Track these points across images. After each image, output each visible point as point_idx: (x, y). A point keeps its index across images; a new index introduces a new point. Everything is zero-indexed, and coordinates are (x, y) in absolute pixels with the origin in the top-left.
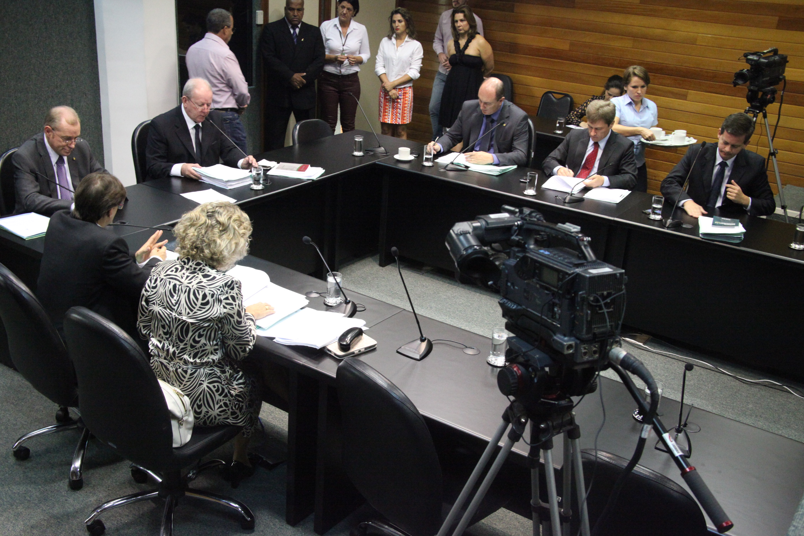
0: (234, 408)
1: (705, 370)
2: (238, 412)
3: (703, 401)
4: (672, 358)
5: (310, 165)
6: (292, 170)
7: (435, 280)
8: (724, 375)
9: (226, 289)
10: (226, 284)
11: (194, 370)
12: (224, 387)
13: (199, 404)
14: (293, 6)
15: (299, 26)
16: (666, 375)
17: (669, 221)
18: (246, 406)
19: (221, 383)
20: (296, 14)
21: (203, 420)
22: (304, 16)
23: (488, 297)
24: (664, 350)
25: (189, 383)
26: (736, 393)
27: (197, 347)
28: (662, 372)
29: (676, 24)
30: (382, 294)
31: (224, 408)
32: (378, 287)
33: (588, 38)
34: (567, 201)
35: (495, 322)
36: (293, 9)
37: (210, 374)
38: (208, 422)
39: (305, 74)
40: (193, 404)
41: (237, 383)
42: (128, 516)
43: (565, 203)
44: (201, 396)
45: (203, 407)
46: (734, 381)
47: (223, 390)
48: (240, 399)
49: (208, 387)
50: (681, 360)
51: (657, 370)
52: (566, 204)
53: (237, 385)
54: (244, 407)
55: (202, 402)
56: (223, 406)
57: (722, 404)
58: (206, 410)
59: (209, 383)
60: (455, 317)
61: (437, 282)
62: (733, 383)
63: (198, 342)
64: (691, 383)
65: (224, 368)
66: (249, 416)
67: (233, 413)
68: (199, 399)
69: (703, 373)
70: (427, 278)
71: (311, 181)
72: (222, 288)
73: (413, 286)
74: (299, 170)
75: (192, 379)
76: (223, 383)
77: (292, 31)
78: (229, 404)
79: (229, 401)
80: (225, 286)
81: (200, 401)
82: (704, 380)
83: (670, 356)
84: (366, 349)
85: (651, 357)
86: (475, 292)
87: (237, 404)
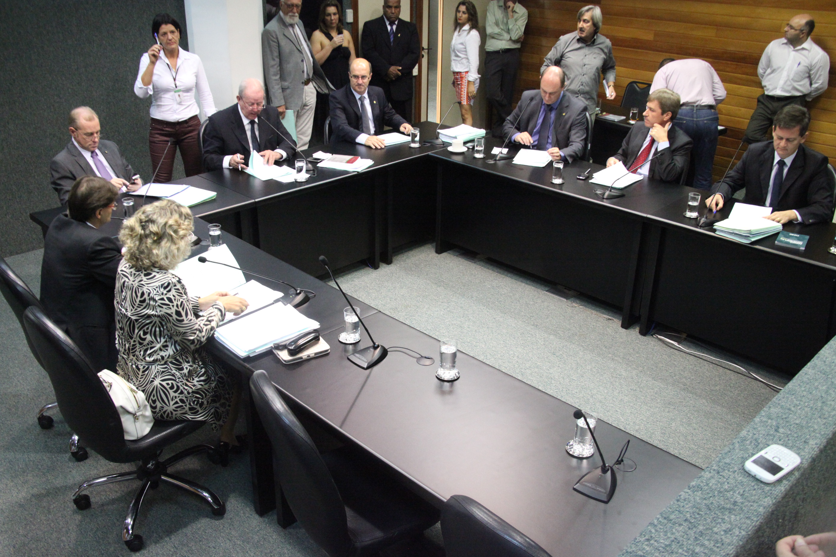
0: (192, 404)
1: (736, 375)
2: (198, 407)
3: (724, 409)
4: (704, 360)
5: (360, 158)
6: (341, 162)
7: (485, 269)
8: (755, 381)
9: (162, 290)
10: (162, 285)
11: (147, 366)
12: (179, 384)
13: (154, 399)
14: (391, 4)
15: (396, 23)
16: (692, 378)
17: (703, 220)
18: (208, 402)
19: (175, 381)
20: (393, 12)
21: (160, 414)
22: (401, 13)
23: (533, 288)
24: (699, 351)
25: (142, 380)
26: (763, 401)
27: (144, 344)
28: (689, 374)
29: (760, 11)
30: (428, 282)
31: (181, 404)
32: (427, 275)
33: (673, 28)
34: (605, 196)
35: (531, 315)
36: (390, 7)
37: (163, 372)
38: (165, 416)
39: (400, 68)
40: (148, 399)
41: (198, 380)
42: (117, 492)
43: (604, 198)
44: (154, 392)
45: (157, 403)
46: (764, 388)
47: (178, 387)
48: (198, 396)
49: (160, 384)
50: (714, 362)
51: (684, 372)
52: (605, 200)
53: (197, 381)
54: (205, 403)
55: (156, 397)
56: (179, 402)
57: (744, 413)
58: (161, 405)
59: (163, 380)
60: (492, 308)
61: (487, 270)
62: (763, 391)
63: (144, 339)
64: (717, 388)
65: (181, 365)
66: (213, 411)
67: (191, 409)
68: (152, 395)
69: (732, 377)
70: (478, 267)
71: (356, 173)
72: (158, 289)
73: (461, 274)
74: (349, 162)
75: (144, 376)
76: (177, 380)
77: (389, 28)
78: (186, 401)
79: (186, 397)
80: (162, 287)
81: (154, 396)
82: (732, 385)
83: (703, 358)
84: (316, 354)
85: (683, 358)
86: (522, 282)
87: (195, 401)
